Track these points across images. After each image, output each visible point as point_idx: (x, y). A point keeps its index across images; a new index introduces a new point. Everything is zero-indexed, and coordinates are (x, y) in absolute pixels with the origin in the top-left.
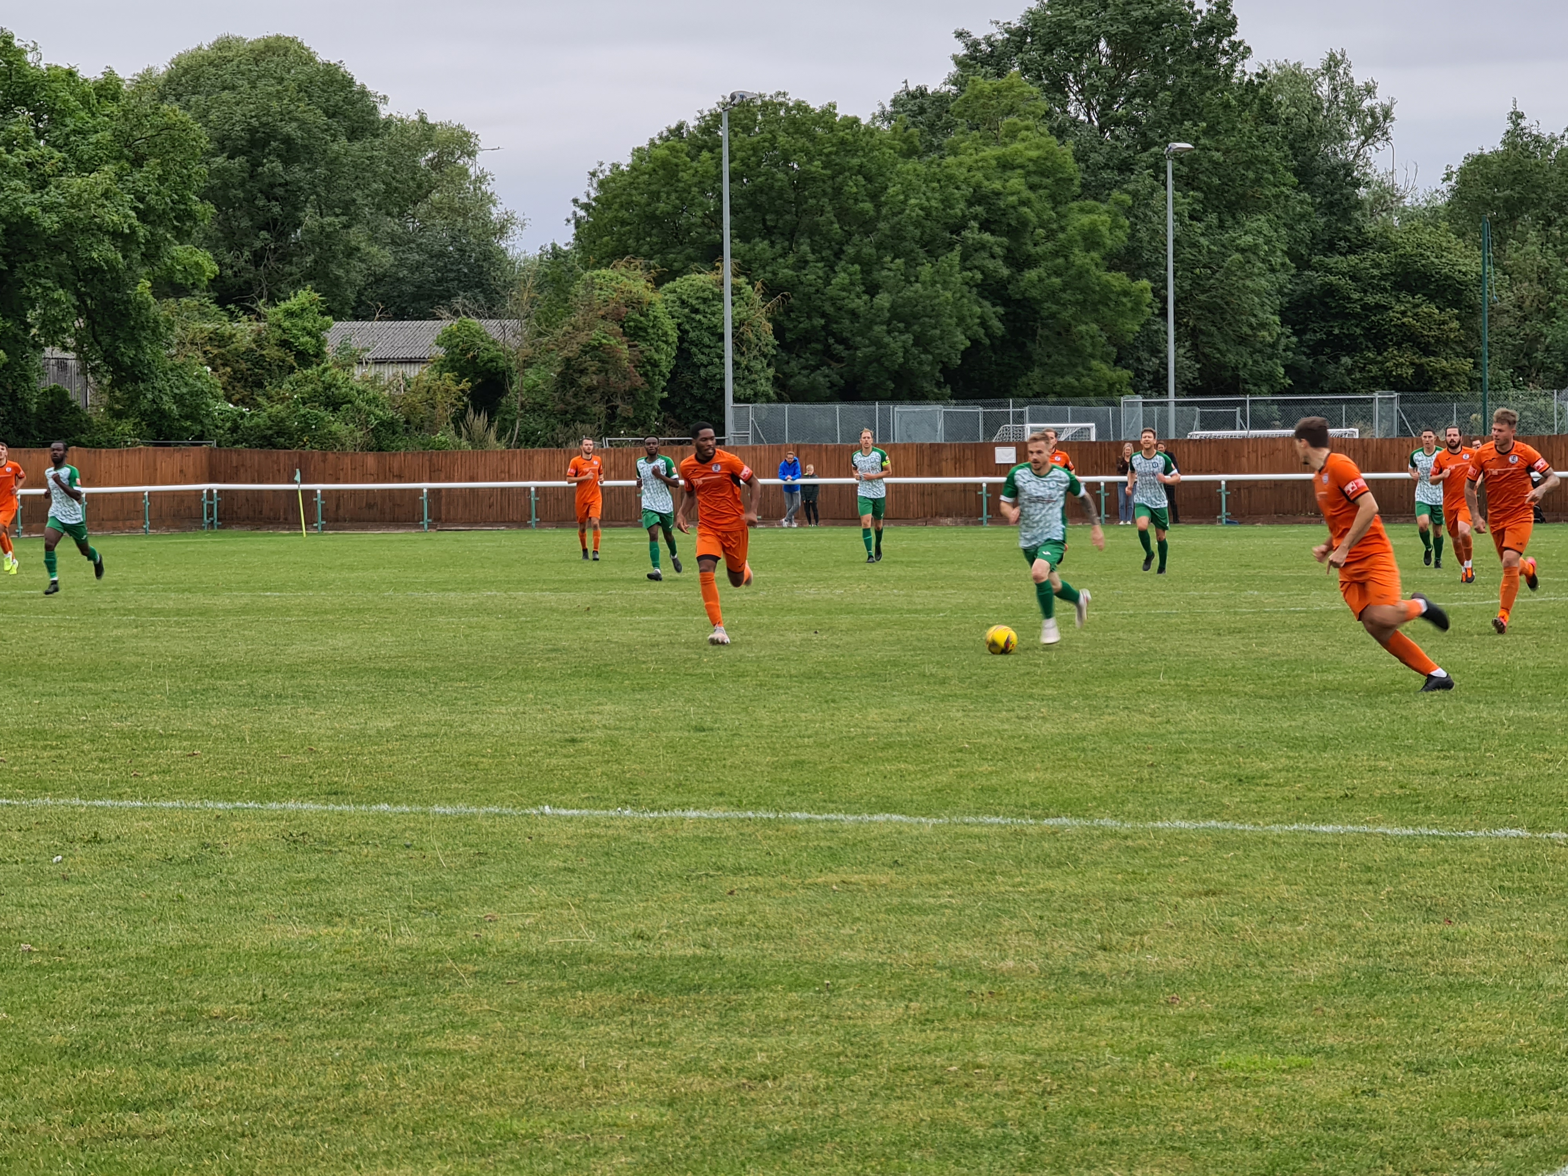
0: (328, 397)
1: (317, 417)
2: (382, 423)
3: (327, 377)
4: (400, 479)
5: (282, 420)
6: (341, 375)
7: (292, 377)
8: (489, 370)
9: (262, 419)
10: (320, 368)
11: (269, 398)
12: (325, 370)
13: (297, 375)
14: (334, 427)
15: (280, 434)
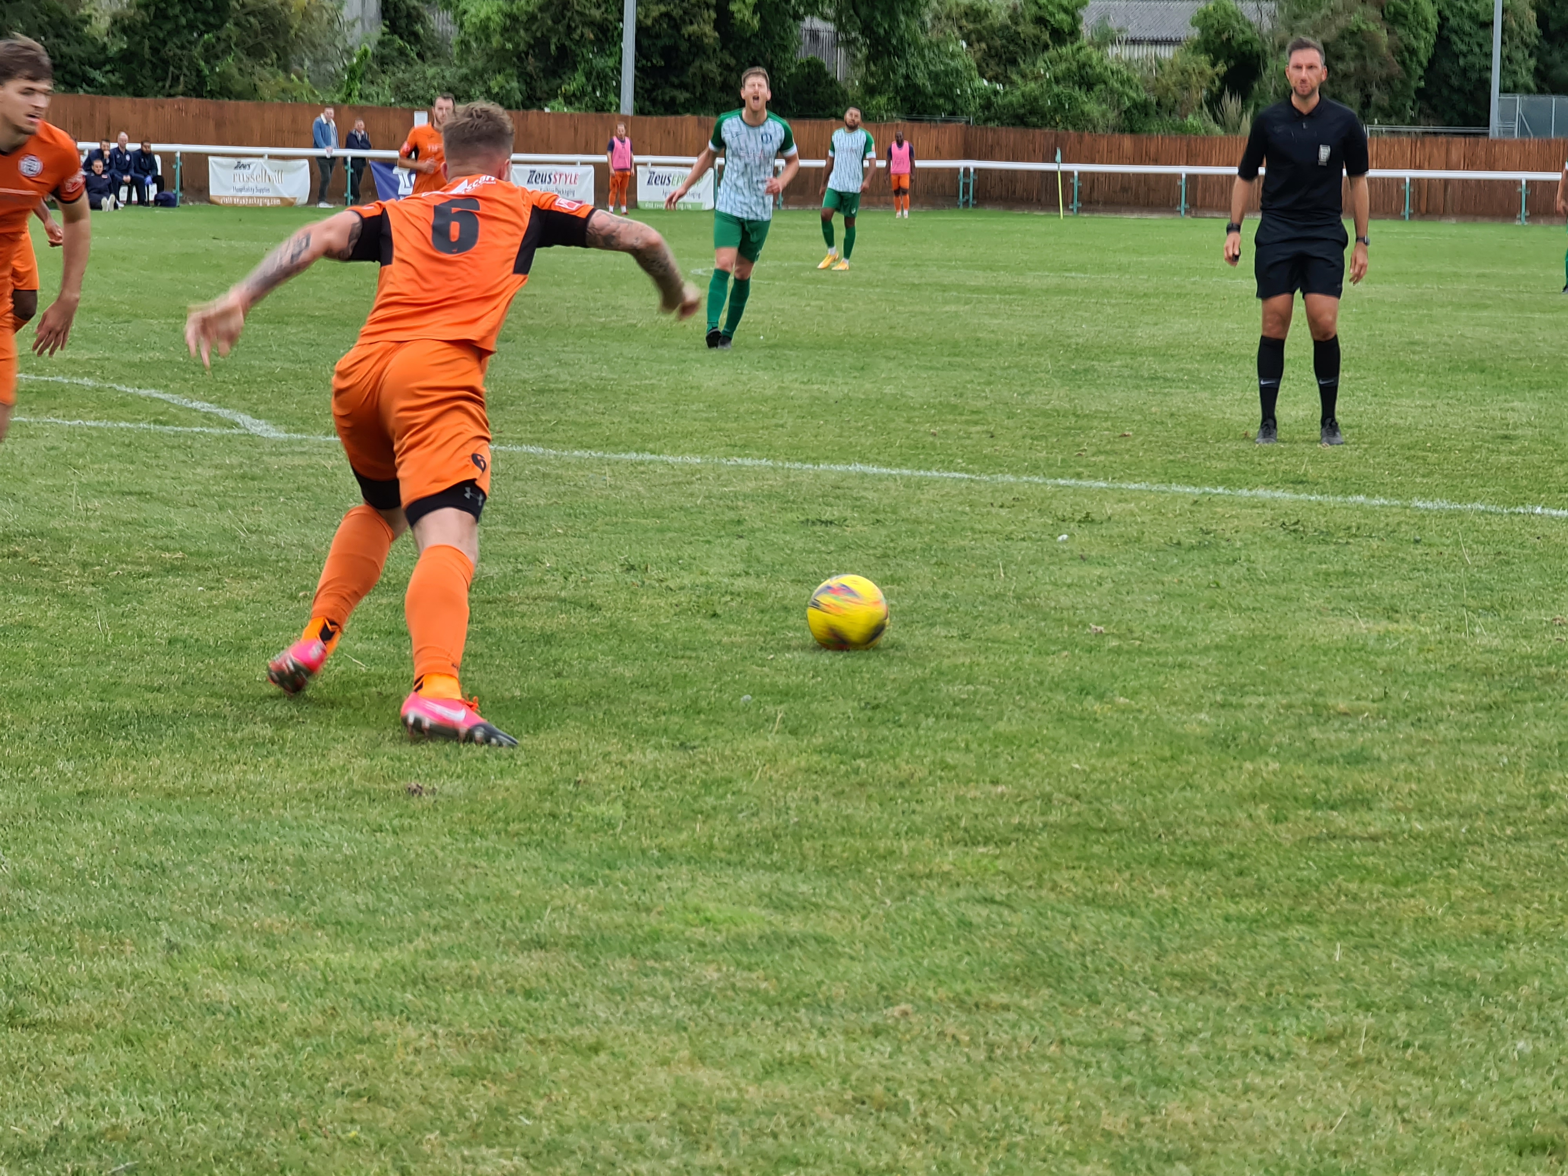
0: (1082, 77)
1: (1070, 97)
2: (1135, 105)
3: (1082, 56)
4: (1156, 162)
5: (1036, 99)
6: (1095, 56)
7: (1046, 55)
8: (1243, 53)
9: (1015, 97)
10: (1075, 46)
11: (1024, 76)
12: (1080, 49)
13: (1052, 53)
14: (1087, 108)
15: (1032, 112)
